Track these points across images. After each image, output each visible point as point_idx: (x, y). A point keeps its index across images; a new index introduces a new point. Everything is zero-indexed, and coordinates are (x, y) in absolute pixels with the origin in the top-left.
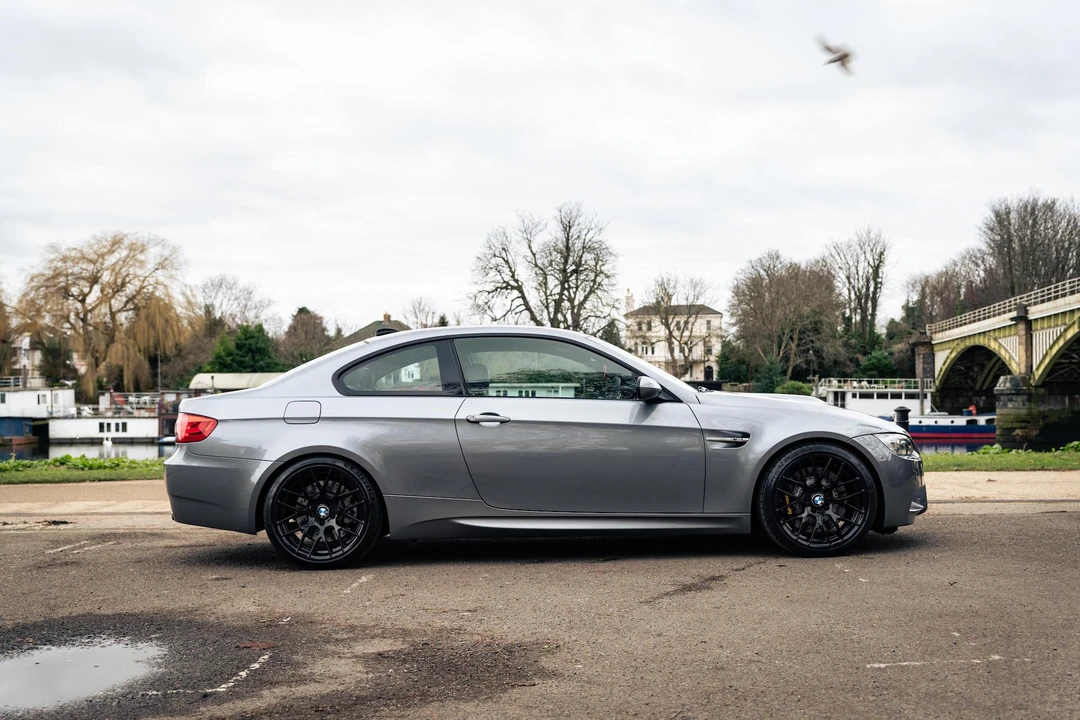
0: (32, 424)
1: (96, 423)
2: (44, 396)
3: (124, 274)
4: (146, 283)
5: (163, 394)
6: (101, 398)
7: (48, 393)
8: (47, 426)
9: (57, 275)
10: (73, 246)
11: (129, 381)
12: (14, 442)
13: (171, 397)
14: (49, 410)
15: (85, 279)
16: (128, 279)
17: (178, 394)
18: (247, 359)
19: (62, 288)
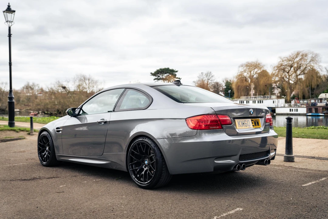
0: (271, 109)
1: (289, 109)
2: (275, 101)
4: (307, 66)
5: (310, 100)
6: (292, 102)
7: (276, 100)
8: (275, 110)
9: (282, 65)
10: (285, 57)
11: (301, 96)
13: (313, 101)
14: (276, 105)
15: (288, 66)
16: (301, 65)
17: (315, 100)
19: (282, 69)
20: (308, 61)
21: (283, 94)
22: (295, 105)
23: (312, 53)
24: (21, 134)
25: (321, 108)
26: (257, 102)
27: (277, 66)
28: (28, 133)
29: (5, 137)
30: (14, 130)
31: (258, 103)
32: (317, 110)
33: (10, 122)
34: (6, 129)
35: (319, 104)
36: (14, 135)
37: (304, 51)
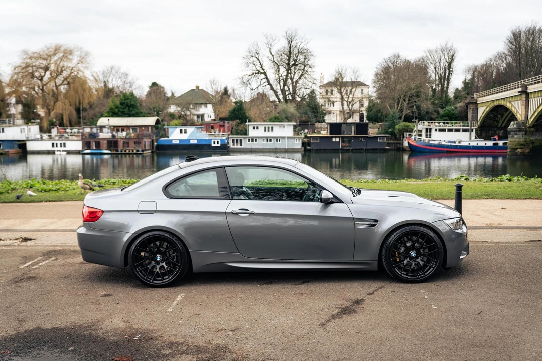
0: (18, 143)
1: (50, 143)
2: (24, 129)
3: (62, 66)
4: (73, 71)
5: (84, 128)
6: (52, 130)
7: (25, 127)
8: (25, 144)
9: (27, 66)
10: (36, 51)
11: (66, 121)
12: (10, 153)
13: (87, 130)
14: (27, 136)
15: (42, 68)
16: (64, 68)
17: (91, 128)
18: (126, 110)
19: (30, 73)
20: (75, 62)
21: (29, 116)
22: (61, 137)
23: (81, 49)
25: (105, 142)
27: (20, 66)
32: (98, 145)
35: (102, 136)
37: (67, 44)
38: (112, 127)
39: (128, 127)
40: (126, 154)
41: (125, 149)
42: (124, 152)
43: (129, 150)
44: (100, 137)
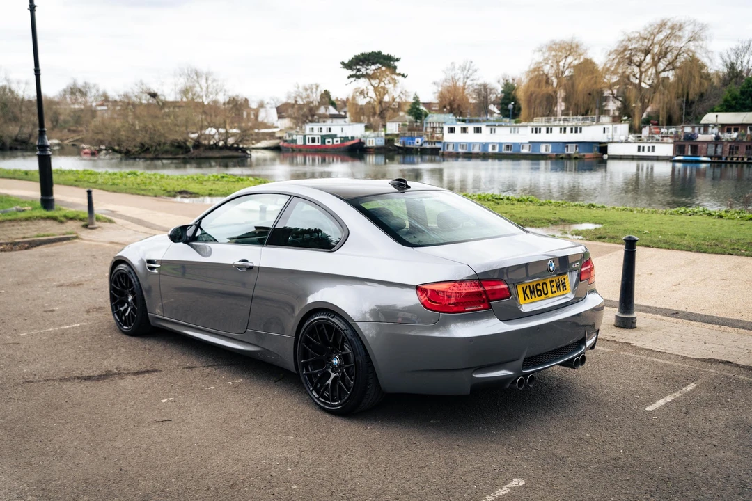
0: (599, 145)
1: (636, 145)
2: (608, 128)
3: (666, 46)
4: (681, 52)
5: (683, 127)
6: (643, 130)
7: (610, 126)
8: (606, 148)
9: (625, 50)
11: (663, 118)
12: (586, 157)
13: (688, 130)
14: (610, 137)
15: (640, 51)
16: (669, 50)
17: (693, 127)
18: (747, 102)
19: (627, 58)
20: (685, 40)
21: (625, 112)
22: (651, 137)
23: (694, 23)
24: (71, 227)
25: (705, 145)
26: (568, 129)
27: (616, 51)
28: (83, 223)
29: (36, 233)
30: (54, 219)
31: (572, 132)
32: (695, 150)
33: (44, 197)
34: (37, 217)
35: (701, 137)
36: (54, 230)
38: (720, 126)
39: (744, 126)
40: (731, 163)
41: (731, 156)
42: (729, 160)
43: (738, 158)
44: (699, 139)
